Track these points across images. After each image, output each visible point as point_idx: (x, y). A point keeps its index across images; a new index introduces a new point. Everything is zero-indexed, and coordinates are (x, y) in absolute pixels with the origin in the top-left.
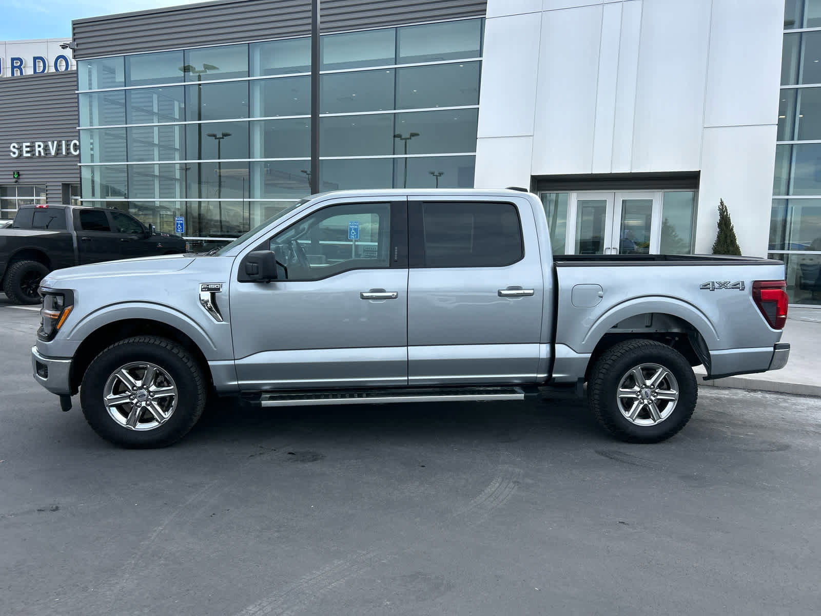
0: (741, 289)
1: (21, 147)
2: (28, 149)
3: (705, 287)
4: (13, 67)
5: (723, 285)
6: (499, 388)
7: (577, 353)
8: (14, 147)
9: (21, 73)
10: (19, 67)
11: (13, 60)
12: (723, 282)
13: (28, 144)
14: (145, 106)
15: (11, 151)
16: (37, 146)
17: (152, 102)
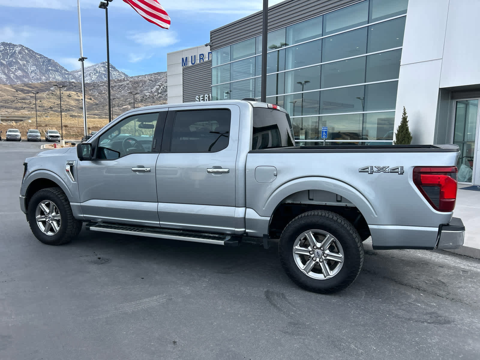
0: (399, 173)
1: (200, 98)
2: (202, 98)
3: (363, 170)
4: (200, 59)
5: (381, 170)
6: (217, 236)
7: (260, 216)
8: (197, 98)
9: (203, 61)
10: (202, 58)
11: (200, 55)
12: (382, 166)
13: (202, 96)
14: (248, 71)
15: (196, 100)
16: (205, 97)
17: (250, 68)
